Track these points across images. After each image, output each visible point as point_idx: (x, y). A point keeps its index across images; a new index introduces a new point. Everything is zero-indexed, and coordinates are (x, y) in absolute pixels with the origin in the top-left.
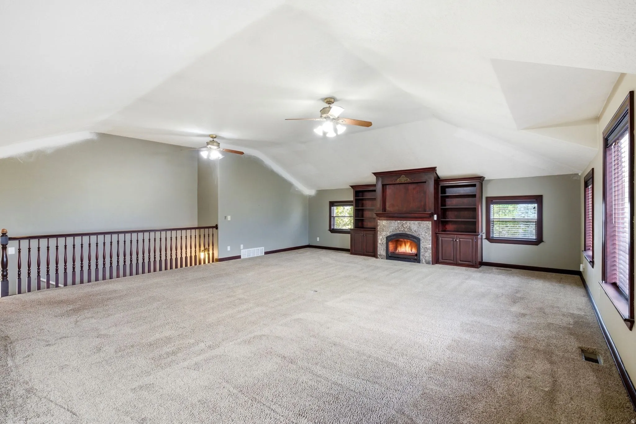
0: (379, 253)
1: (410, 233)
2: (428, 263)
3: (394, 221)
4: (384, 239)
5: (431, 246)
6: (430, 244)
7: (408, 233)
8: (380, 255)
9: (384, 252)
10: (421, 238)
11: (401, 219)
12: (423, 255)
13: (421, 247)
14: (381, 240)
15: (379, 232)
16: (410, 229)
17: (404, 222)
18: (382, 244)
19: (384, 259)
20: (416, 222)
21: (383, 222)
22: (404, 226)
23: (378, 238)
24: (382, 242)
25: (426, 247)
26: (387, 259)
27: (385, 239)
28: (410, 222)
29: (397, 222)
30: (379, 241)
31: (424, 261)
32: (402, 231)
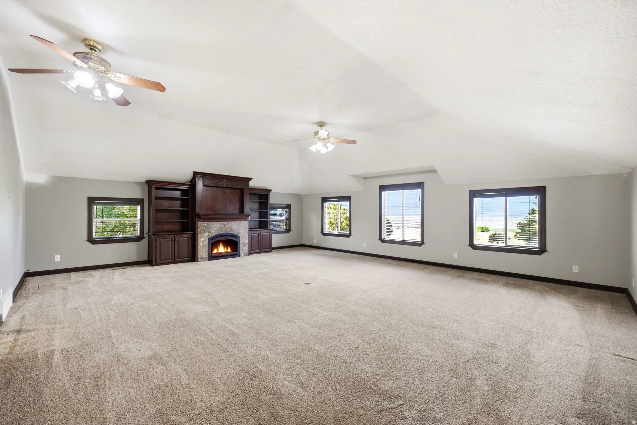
0: (199, 256)
1: (232, 232)
2: (245, 255)
3: (216, 222)
4: (206, 241)
5: (247, 241)
6: (246, 240)
7: (230, 232)
8: (202, 258)
9: (206, 254)
10: (240, 236)
11: (223, 220)
12: (242, 250)
13: (240, 243)
14: (203, 242)
15: (200, 235)
16: (231, 228)
17: (226, 223)
18: (203, 246)
19: (206, 261)
20: (236, 222)
21: (204, 224)
22: (226, 226)
23: (199, 240)
24: (204, 244)
25: (244, 243)
26: (209, 260)
27: (207, 241)
28: (231, 222)
29: (219, 223)
30: (200, 244)
31: (242, 254)
32: (224, 231)
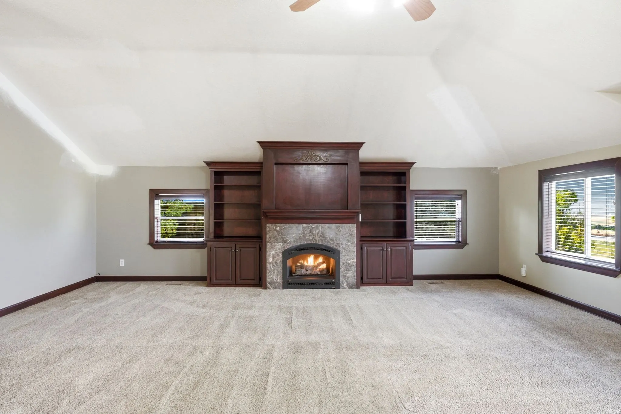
0: (269, 279)
1: (324, 243)
2: (351, 287)
3: (296, 225)
4: (278, 255)
5: (355, 261)
6: (353, 259)
7: (320, 243)
8: (271, 283)
9: (279, 277)
10: (341, 250)
11: (308, 221)
12: (344, 276)
13: (341, 264)
14: (273, 258)
15: (269, 245)
16: (323, 235)
17: (314, 226)
18: (274, 264)
19: (279, 289)
20: (334, 226)
21: (276, 227)
22: (314, 232)
23: (268, 254)
24: (275, 261)
25: (349, 264)
26: (284, 288)
27: (281, 255)
28: (323, 225)
29: (301, 225)
30: (270, 260)
31: (345, 284)
32: (311, 240)
